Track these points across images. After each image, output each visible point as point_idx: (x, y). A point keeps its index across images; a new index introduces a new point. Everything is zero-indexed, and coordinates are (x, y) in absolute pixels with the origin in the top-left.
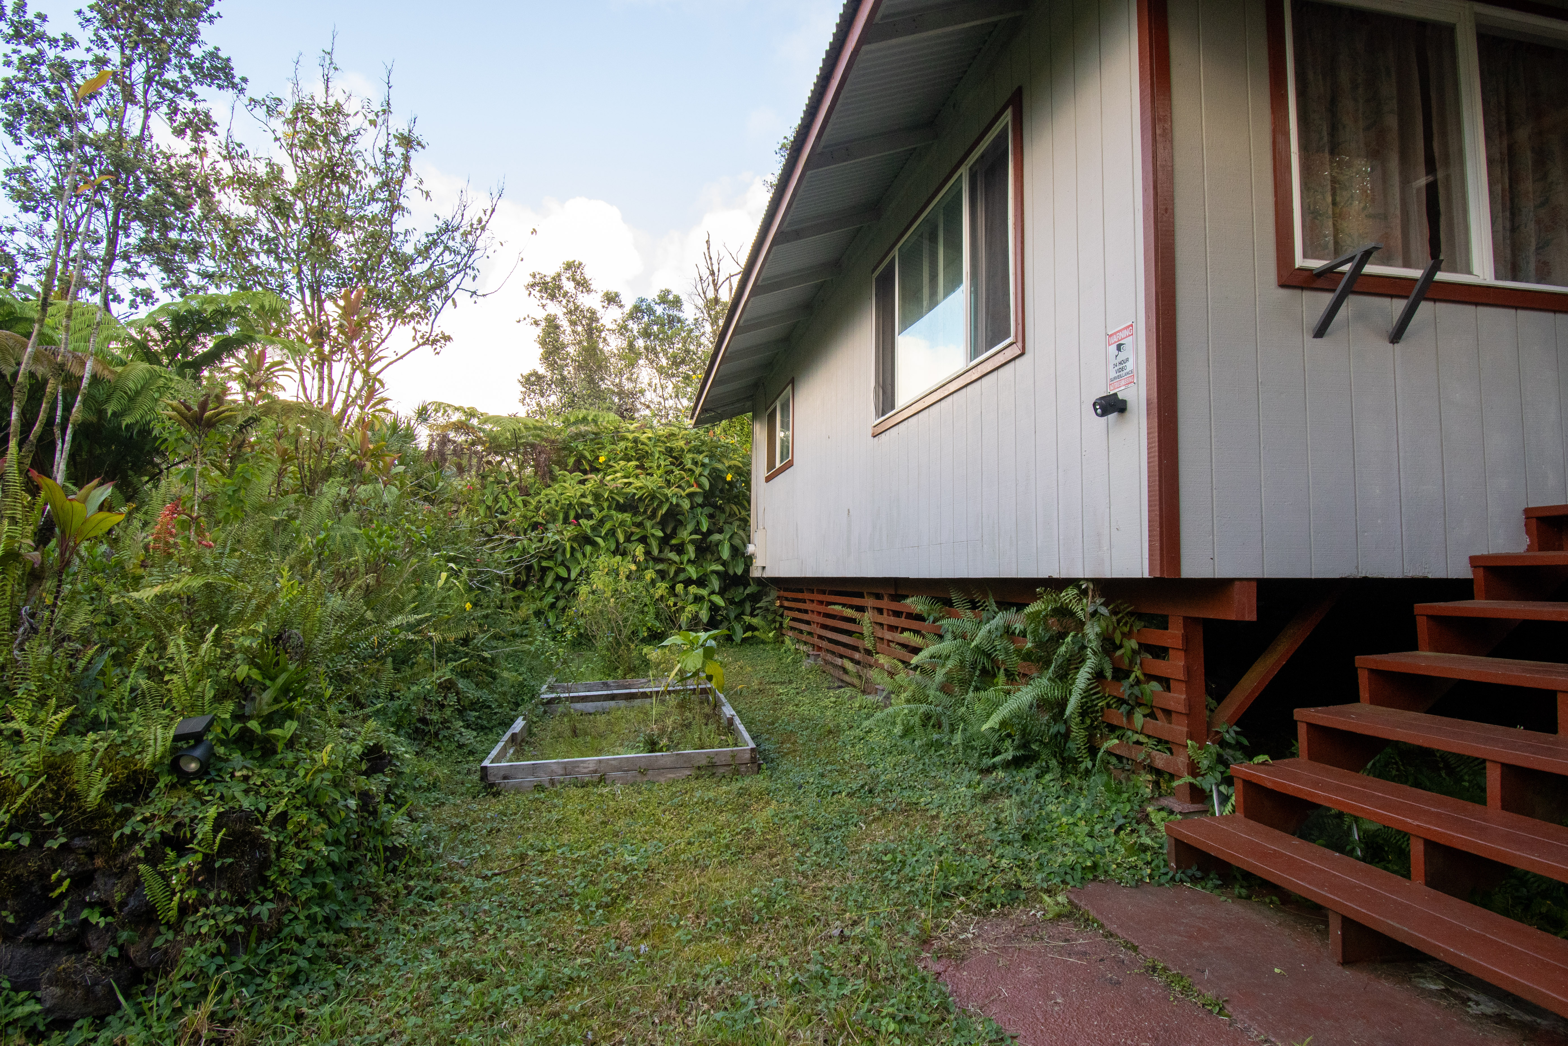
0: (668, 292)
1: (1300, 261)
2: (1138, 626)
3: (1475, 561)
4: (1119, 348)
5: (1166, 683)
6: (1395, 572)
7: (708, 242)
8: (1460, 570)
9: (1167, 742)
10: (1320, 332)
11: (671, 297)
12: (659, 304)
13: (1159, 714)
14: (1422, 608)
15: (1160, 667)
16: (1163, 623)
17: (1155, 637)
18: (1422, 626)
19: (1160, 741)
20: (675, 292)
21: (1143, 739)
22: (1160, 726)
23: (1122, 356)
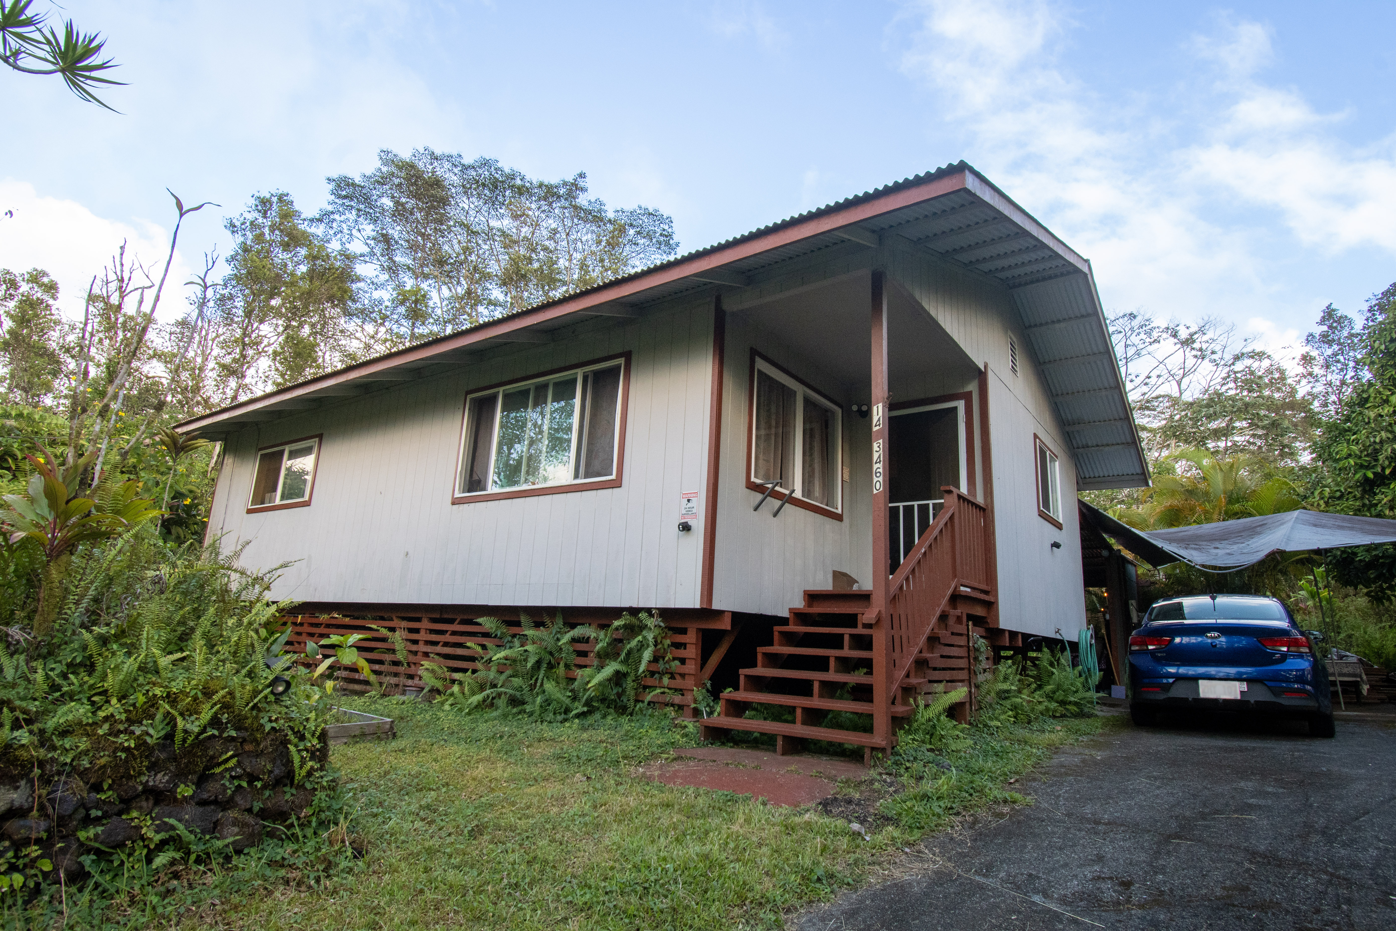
0: (45, 274)
1: (753, 479)
2: (670, 633)
3: (791, 610)
4: (689, 501)
5: (683, 661)
6: (769, 613)
7: (122, 248)
8: (785, 614)
9: (681, 690)
10: (756, 509)
11: (45, 280)
12: (28, 281)
13: (677, 677)
14: (777, 628)
15: (681, 653)
16: (684, 631)
17: (680, 638)
18: (776, 636)
19: (676, 690)
20: (54, 277)
21: (666, 690)
22: (678, 683)
23: (690, 505)
